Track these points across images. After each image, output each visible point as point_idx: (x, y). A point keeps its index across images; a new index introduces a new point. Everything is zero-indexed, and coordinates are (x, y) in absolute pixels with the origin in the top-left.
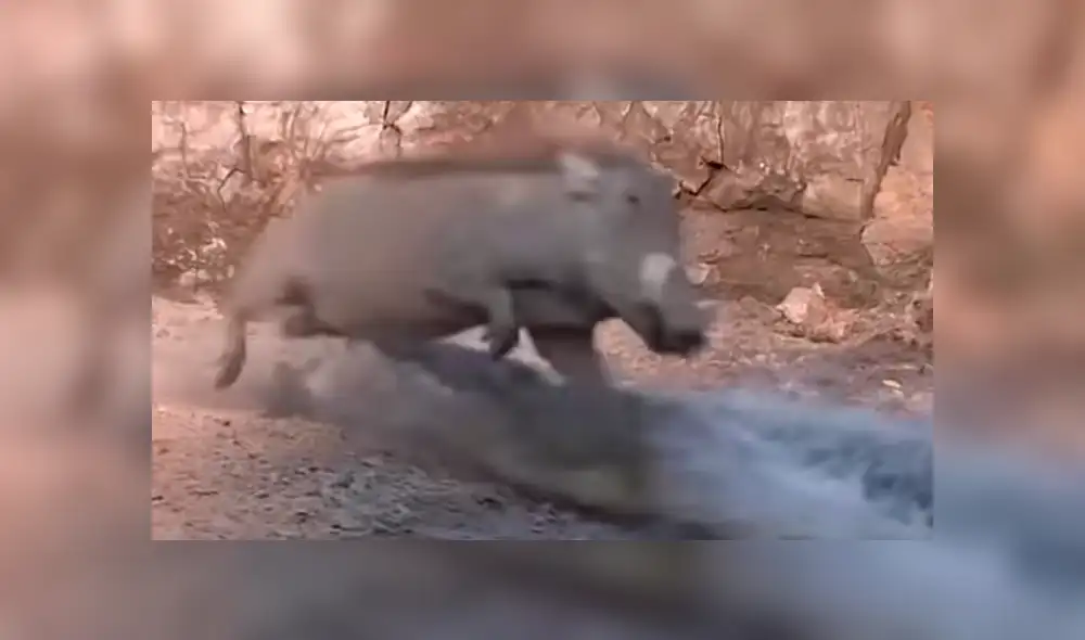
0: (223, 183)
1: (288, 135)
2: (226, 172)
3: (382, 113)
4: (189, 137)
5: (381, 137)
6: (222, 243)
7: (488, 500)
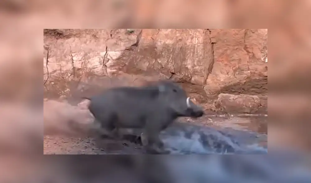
0: (69, 77)
1: (83, 67)
2: (70, 75)
3: (103, 62)
4: (62, 67)
5: (102, 67)
6: (69, 90)
7: (125, 144)
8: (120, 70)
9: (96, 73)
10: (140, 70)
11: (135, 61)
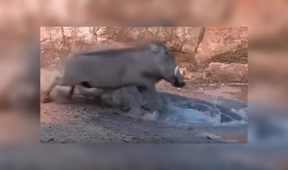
0: (59, 46)
1: (73, 35)
2: (60, 43)
3: (93, 31)
4: (52, 36)
5: (93, 36)
6: (59, 59)
7: (115, 113)
8: (110, 38)
9: (86, 42)
10: (131, 39)
11: (125, 30)
